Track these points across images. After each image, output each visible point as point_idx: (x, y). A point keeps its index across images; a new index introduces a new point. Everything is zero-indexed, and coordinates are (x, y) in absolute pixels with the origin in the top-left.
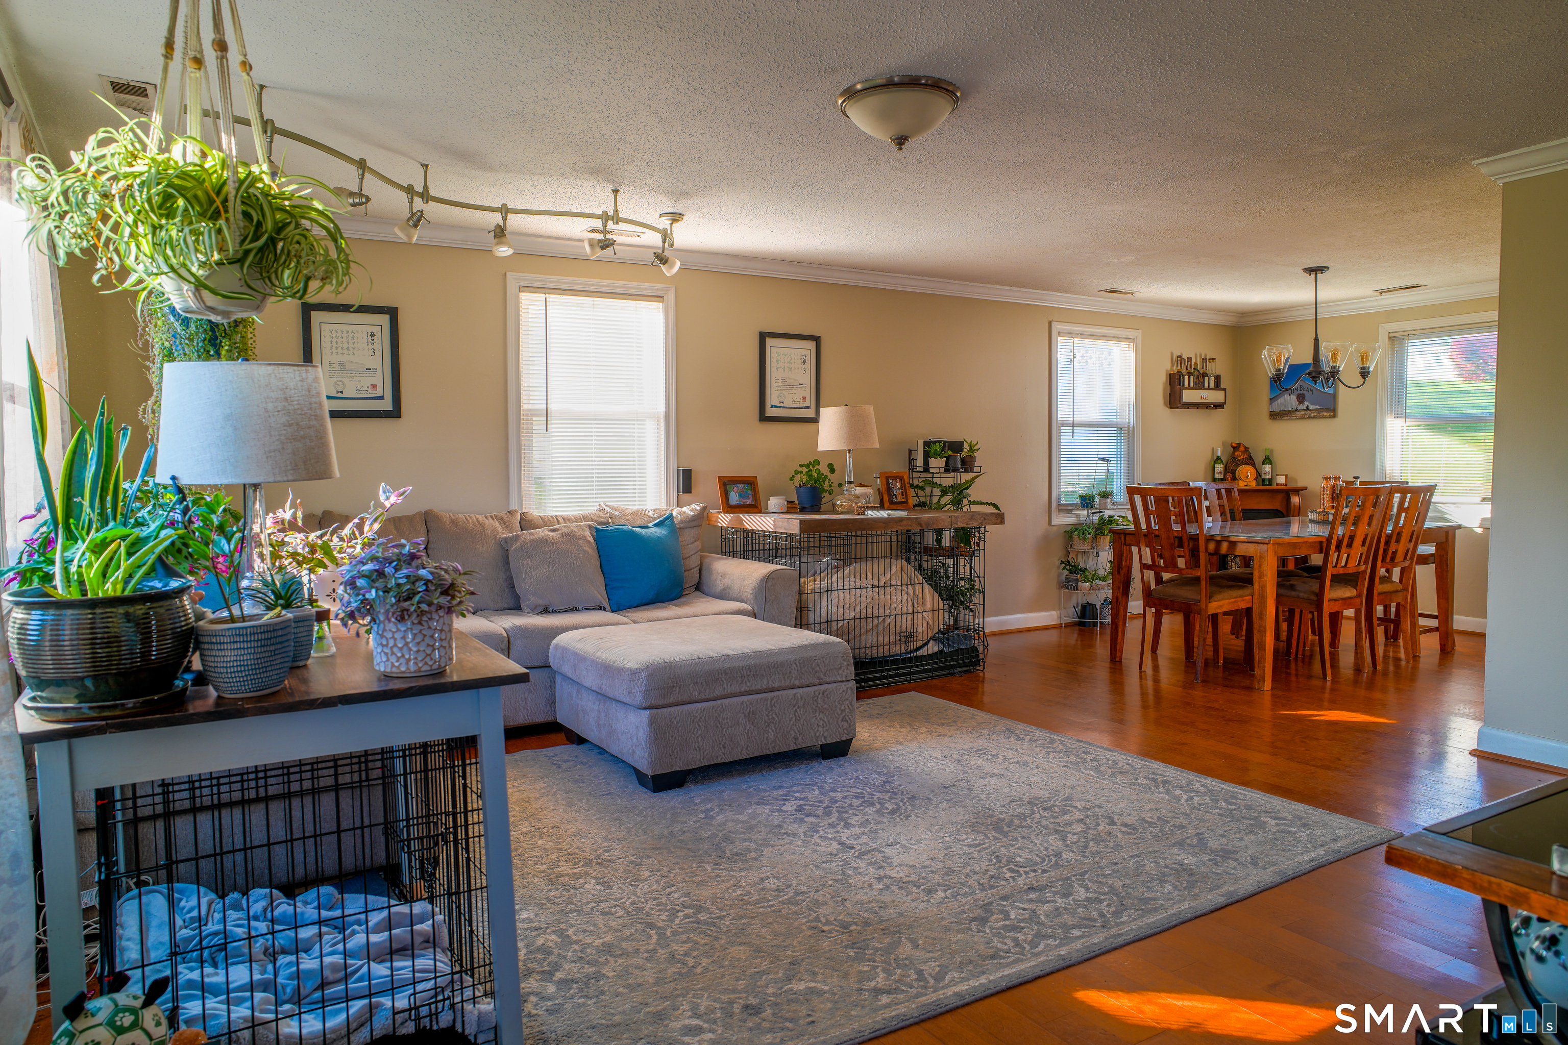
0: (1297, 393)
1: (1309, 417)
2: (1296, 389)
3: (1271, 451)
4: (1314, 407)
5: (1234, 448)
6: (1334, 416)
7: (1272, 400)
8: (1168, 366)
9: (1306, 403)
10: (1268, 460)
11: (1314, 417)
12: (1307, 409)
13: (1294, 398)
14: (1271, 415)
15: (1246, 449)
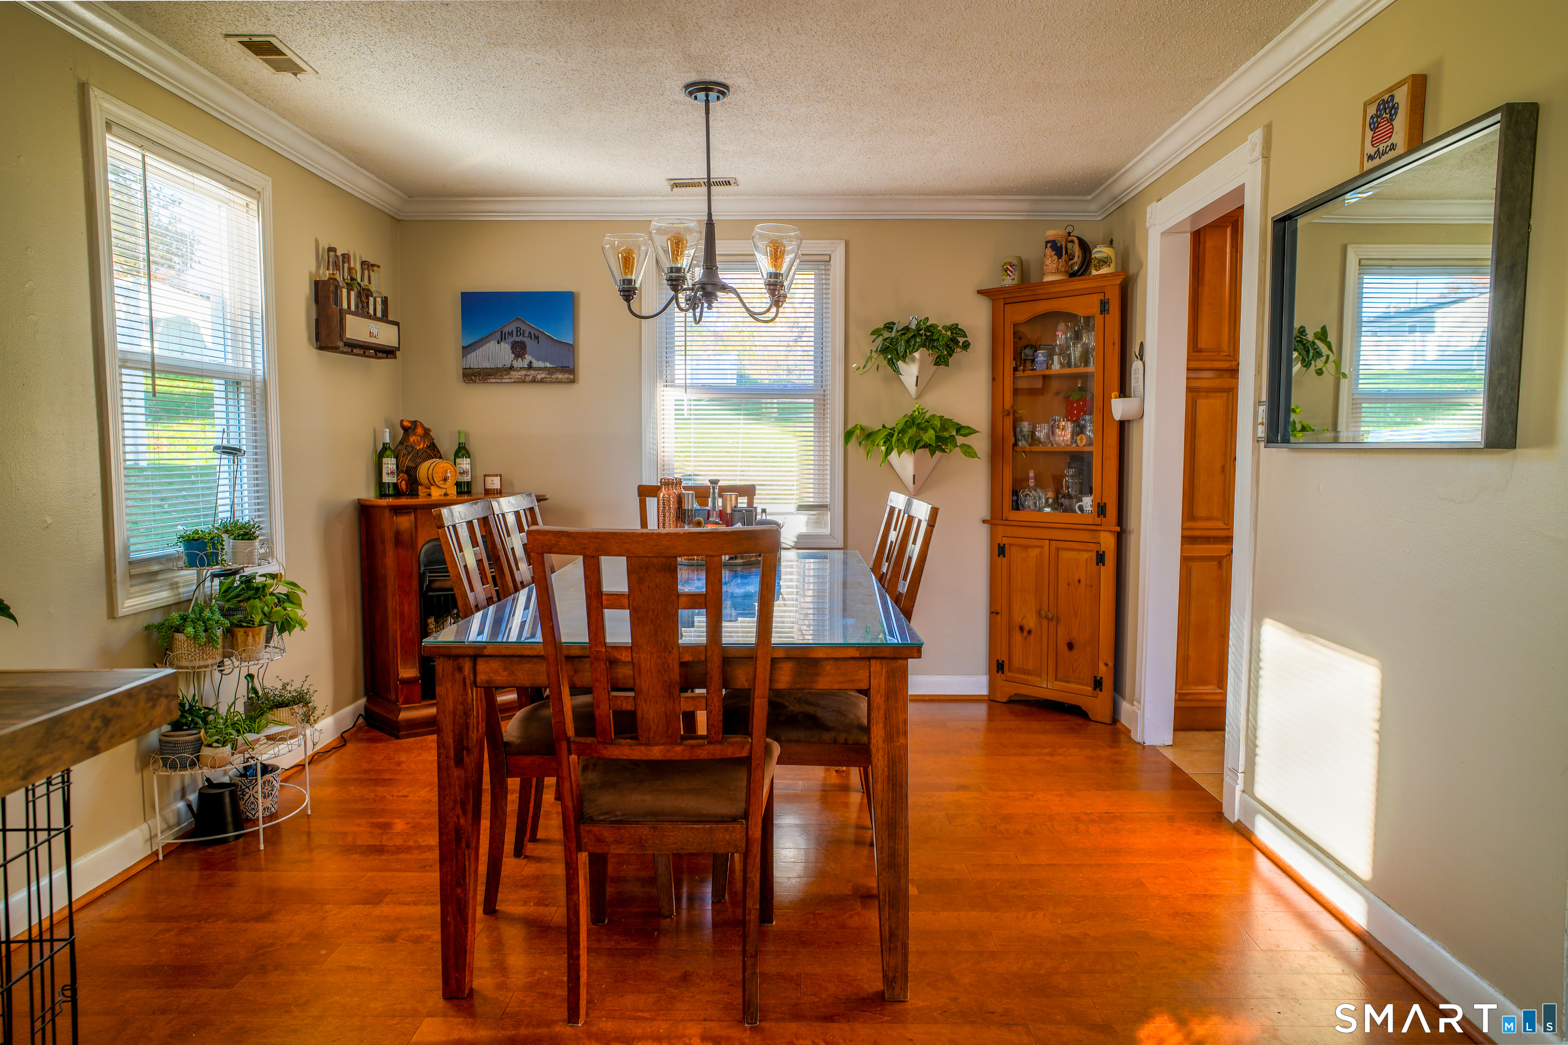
0: (511, 339)
1: (534, 381)
2: (511, 334)
3: (467, 435)
4: (541, 364)
5: (406, 429)
6: (573, 381)
7: (467, 350)
8: (313, 267)
9: (528, 358)
10: (462, 451)
11: (542, 381)
12: (530, 367)
13: (506, 347)
14: (464, 375)
15: (427, 431)
